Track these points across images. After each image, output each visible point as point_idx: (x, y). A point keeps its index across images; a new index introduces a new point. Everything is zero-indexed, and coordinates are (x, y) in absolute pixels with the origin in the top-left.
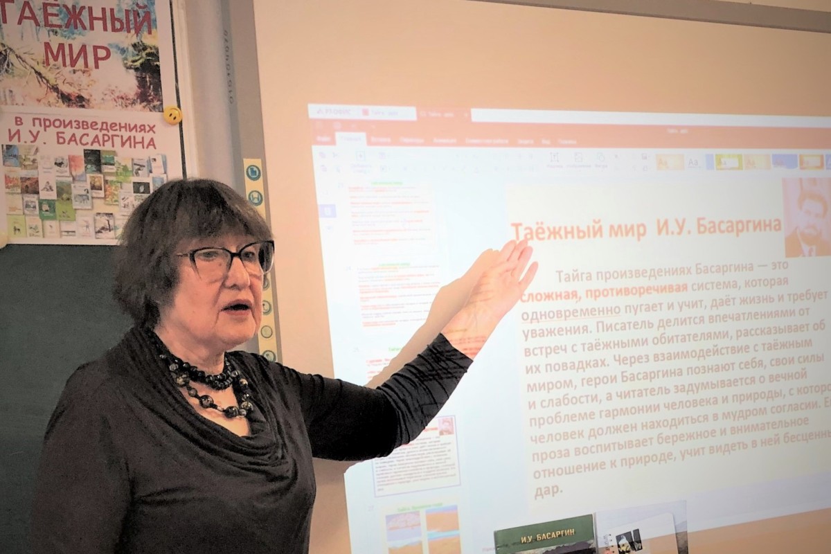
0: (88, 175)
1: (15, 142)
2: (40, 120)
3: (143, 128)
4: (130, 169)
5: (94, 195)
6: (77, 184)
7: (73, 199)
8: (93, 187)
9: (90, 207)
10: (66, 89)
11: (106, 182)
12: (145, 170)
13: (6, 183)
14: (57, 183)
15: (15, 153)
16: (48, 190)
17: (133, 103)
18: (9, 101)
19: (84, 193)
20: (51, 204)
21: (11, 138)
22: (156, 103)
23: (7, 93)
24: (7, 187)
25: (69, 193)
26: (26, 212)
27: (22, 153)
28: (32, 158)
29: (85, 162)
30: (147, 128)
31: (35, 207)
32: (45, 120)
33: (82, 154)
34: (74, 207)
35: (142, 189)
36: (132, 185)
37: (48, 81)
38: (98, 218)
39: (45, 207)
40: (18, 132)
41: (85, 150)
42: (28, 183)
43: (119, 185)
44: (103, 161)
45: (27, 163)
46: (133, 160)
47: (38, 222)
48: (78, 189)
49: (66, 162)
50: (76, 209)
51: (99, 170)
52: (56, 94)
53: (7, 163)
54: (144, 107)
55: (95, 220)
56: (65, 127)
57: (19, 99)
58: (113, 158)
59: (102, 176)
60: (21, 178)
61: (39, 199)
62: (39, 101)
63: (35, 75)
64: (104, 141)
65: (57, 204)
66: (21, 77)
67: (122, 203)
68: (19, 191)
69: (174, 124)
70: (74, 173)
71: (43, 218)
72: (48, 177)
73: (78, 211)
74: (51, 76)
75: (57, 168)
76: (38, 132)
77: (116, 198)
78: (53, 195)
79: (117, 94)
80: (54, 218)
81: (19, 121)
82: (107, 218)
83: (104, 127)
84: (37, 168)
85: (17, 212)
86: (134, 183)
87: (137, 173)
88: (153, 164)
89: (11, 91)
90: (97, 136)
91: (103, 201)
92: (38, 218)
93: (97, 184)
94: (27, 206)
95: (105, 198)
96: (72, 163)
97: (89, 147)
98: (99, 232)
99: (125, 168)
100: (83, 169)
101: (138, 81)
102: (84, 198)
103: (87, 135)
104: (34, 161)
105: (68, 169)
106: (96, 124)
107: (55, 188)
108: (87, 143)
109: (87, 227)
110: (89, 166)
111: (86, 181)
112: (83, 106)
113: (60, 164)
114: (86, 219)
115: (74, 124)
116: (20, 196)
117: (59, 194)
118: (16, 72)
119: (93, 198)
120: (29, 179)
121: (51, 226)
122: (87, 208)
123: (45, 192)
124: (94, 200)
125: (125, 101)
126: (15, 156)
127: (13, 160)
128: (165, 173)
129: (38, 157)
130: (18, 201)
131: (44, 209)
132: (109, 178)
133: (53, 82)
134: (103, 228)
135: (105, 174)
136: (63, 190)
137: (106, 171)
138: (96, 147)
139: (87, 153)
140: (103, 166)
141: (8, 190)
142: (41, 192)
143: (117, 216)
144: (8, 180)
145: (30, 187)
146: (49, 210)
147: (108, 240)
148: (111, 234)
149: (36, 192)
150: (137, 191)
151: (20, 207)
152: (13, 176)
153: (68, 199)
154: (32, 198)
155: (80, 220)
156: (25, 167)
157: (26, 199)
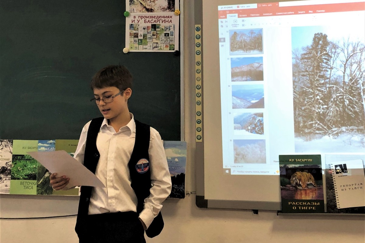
0: (152, 32)
1: (133, 23)
2: (140, 16)
3: (168, 17)
4: (164, 29)
5: (153, 37)
6: (149, 34)
8: (153, 35)
9: (152, 41)
10: (148, 7)
11: (157, 33)
12: (168, 29)
13: (130, 35)
14: (143, 34)
15: (133, 26)
17: (166, 10)
18: (133, 12)
19: (150, 37)
20: (141, 40)
21: (132, 22)
22: (173, 9)
23: (132, 9)
24: (130, 36)
25: (146, 37)
26: (135, 43)
27: (134, 26)
28: (137, 27)
29: (152, 28)
30: (170, 17)
31: (137, 41)
32: (142, 16)
33: (151, 25)
34: (148, 41)
35: (167, 35)
36: (164, 34)
37: (143, 5)
38: (154, 44)
39: (140, 41)
40: (134, 20)
41: (152, 24)
42: (135, 34)
43: (160, 34)
44: (156, 27)
45: (136, 29)
46: (165, 26)
47: (137, 46)
48: (149, 36)
49: (146, 28)
50: (148, 42)
51: (155, 30)
52: (145, 9)
53: (131, 29)
54: (169, 11)
55: (153, 45)
56: (147, 18)
57: (135, 11)
58: (159, 27)
60: (134, 33)
61: (138, 39)
62: (140, 11)
63: (140, 4)
64: (157, 21)
65: (143, 40)
66: (136, 5)
67: (161, 39)
68: (133, 37)
69: (178, 15)
70: (148, 31)
71: (139, 44)
72: (141, 32)
74: (144, 4)
75: (144, 30)
76: (139, 20)
77: (159, 38)
78: (142, 38)
79: (162, 7)
80: (141, 44)
81: (135, 17)
82: (156, 44)
83: (158, 17)
84: (138, 30)
85: (132, 43)
87: (166, 31)
88: (171, 28)
89: (133, 9)
90: (155, 20)
92: (137, 44)
94: (135, 41)
95: (156, 38)
96: (148, 28)
98: (154, 48)
100: (151, 30)
101: (168, 3)
102: (150, 38)
103: (153, 20)
104: (138, 28)
105: (146, 30)
106: (155, 16)
107: (142, 36)
108: (152, 22)
109: (150, 47)
110: (152, 29)
111: (151, 33)
112: (152, 12)
114: (150, 44)
115: (149, 17)
116: (133, 38)
117: (143, 38)
118: (135, 3)
119: (153, 38)
120: (136, 33)
121: (141, 47)
122: (151, 41)
123: (140, 37)
124: (153, 39)
125: (164, 9)
126: (133, 27)
127: (132, 28)
128: (174, 30)
129: (139, 27)
130: (133, 40)
131: (139, 42)
133: (144, 5)
134: (155, 47)
135: (157, 31)
136: (145, 36)
137: (157, 30)
138: (155, 23)
139: (152, 25)
140: (156, 29)
141: (130, 37)
142: (139, 37)
143: (159, 43)
144: (130, 34)
145: (136, 36)
146: (141, 42)
147: (156, 50)
148: (157, 49)
149: (138, 37)
150: (165, 36)
151: (133, 41)
152: (131, 33)
153: (146, 39)
154: (136, 39)
155: (149, 45)
156: (135, 30)
157: (135, 39)
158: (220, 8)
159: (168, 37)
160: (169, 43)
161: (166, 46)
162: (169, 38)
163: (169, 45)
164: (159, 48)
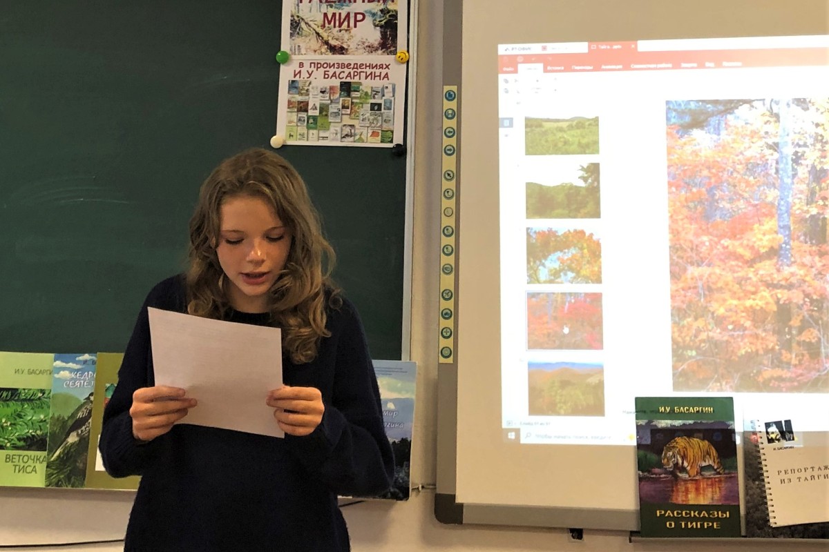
0: (341, 99)
1: (297, 78)
2: (314, 63)
3: (381, 67)
4: (370, 94)
5: (344, 112)
6: (333, 105)
7: (329, 115)
8: (344, 107)
9: (340, 121)
10: (333, 42)
11: (352, 103)
12: (380, 94)
13: (289, 105)
14: (320, 105)
15: (297, 85)
16: (314, 109)
17: (377, 49)
18: (297, 53)
19: (336, 111)
20: (315, 118)
21: (295, 76)
22: (392, 49)
23: (297, 47)
24: (289, 108)
25: (327, 111)
26: (299, 124)
27: (300, 85)
28: (306, 88)
29: (341, 90)
30: (384, 66)
31: (304, 121)
32: (318, 63)
33: (339, 84)
34: (330, 121)
35: (376, 108)
36: (369, 105)
37: (323, 38)
38: (344, 128)
39: (311, 121)
40: (300, 72)
41: (341, 82)
42: (302, 105)
43: (361, 105)
44: (352, 89)
45: (303, 92)
46: (372, 88)
47: (305, 131)
48: (333, 108)
49: (328, 90)
50: (330, 122)
51: (349, 95)
52: (326, 46)
53: (291, 92)
54: (384, 52)
55: (342, 130)
56: (330, 67)
57: (303, 51)
58: (358, 88)
59: (350, 99)
60: (298, 102)
61: (307, 115)
62: (315, 51)
63: (315, 34)
64: (354, 76)
65: (319, 119)
66: (306, 36)
67: (361, 118)
68: (296, 110)
69: (403, 63)
70: (332, 98)
71: (309, 128)
72: (315, 100)
73: (332, 124)
74: (325, 35)
75: (321, 94)
76: (313, 71)
77: (357, 114)
78: (317, 113)
79: (366, 44)
80: (315, 128)
81: (301, 65)
82: (350, 128)
83: (355, 66)
84: (308, 95)
85: (293, 124)
86: (371, 104)
87: (374, 97)
88: (386, 91)
89: (299, 46)
90: (350, 73)
91: (349, 116)
92: (305, 128)
93: (346, 105)
94: (300, 120)
95: (350, 114)
96: (332, 91)
97: (344, 80)
98: (344, 137)
99: (366, 94)
100: (338, 95)
101: (382, 35)
102: (336, 114)
103: (344, 72)
104: (307, 90)
105: (328, 95)
106: (350, 64)
107: (318, 108)
108: (343, 78)
109: (336, 134)
110: (343, 93)
111: (338, 103)
112: (343, 54)
113: (323, 92)
114: (336, 129)
115: (336, 66)
116: (296, 114)
117: (321, 112)
118: (304, 33)
119: (342, 114)
120: (302, 102)
121: (313, 134)
122: (337, 121)
123: (312, 111)
124: (344, 117)
125: (371, 49)
126: (296, 88)
127: (295, 90)
128: (394, 96)
129: (310, 88)
130: (294, 117)
131: (310, 122)
132: (354, 101)
133: (325, 39)
134: (347, 135)
135: (352, 98)
136: (323, 109)
137: (353, 96)
138: (348, 80)
139: (342, 84)
140: (352, 93)
141: (289, 110)
142: (309, 111)
143: (357, 127)
144: (290, 103)
145: (303, 107)
146: (313, 123)
147: (348, 143)
148: (352, 139)
149: (306, 111)
150: (372, 109)
151: (296, 121)
152: (293, 100)
153: (326, 115)
154: (304, 115)
155: (332, 129)
156: (302, 94)
157: (299, 115)
158: (503, 49)
159: (377, 112)
160: (381, 126)
161: (374, 134)
162: (381, 115)
163: (380, 132)
164: (357, 137)
